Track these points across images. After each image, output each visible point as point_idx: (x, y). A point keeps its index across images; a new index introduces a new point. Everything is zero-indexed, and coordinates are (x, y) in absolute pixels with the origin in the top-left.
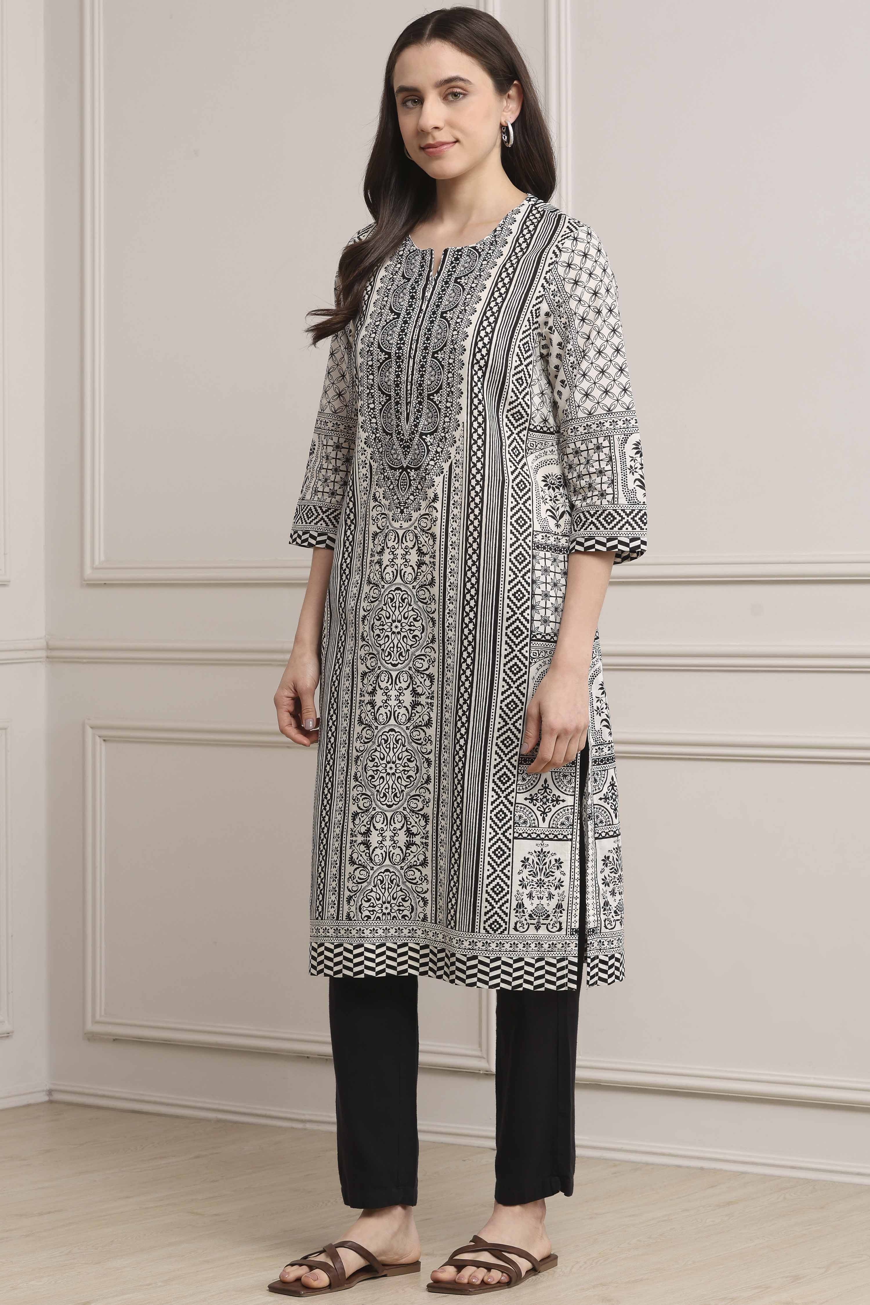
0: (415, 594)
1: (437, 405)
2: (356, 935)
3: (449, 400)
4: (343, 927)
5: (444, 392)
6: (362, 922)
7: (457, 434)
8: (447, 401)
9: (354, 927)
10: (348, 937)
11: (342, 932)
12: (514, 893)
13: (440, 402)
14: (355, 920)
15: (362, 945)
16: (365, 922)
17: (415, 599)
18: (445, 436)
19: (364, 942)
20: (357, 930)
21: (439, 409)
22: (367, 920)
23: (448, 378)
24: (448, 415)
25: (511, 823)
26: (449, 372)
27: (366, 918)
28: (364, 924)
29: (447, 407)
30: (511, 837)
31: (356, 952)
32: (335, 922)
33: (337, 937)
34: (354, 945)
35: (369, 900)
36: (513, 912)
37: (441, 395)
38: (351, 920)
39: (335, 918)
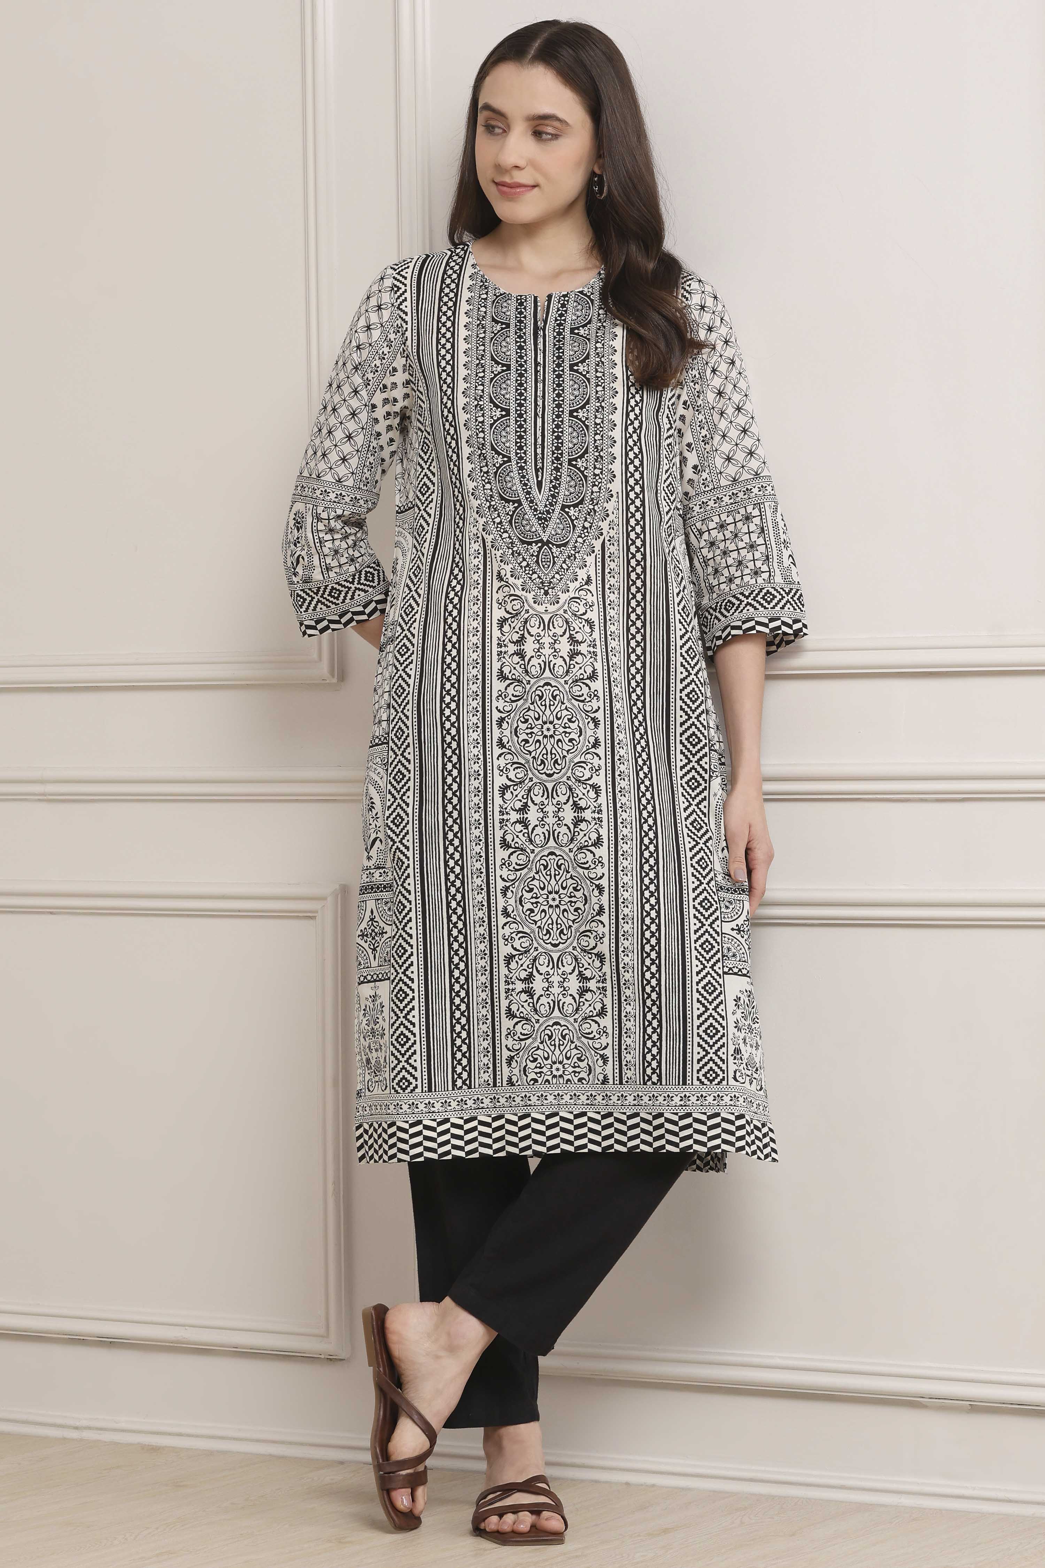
0: (568, 690)
1: (582, 472)
2: (521, 1103)
3: (598, 466)
4: (503, 1095)
5: (591, 456)
6: (528, 1087)
7: (610, 506)
8: (595, 468)
9: (518, 1094)
10: (511, 1107)
11: (503, 1100)
12: (731, 1036)
13: (586, 468)
14: (519, 1085)
15: (528, 1115)
16: (531, 1087)
17: (568, 697)
18: (594, 509)
19: (530, 1111)
20: (522, 1097)
21: (586, 477)
22: (533, 1084)
23: (595, 441)
24: (597, 483)
25: (719, 955)
26: (596, 434)
27: (532, 1082)
28: (530, 1090)
29: (595, 475)
30: (720, 972)
31: (521, 1123)
32: (491, 1090)
33: (495, 1107)
34: (519, 1115)
35: (535, 1060)
36: (731, 1059)
37: (586, 460)
38: (514, 1085)
39: (492, 1085)
